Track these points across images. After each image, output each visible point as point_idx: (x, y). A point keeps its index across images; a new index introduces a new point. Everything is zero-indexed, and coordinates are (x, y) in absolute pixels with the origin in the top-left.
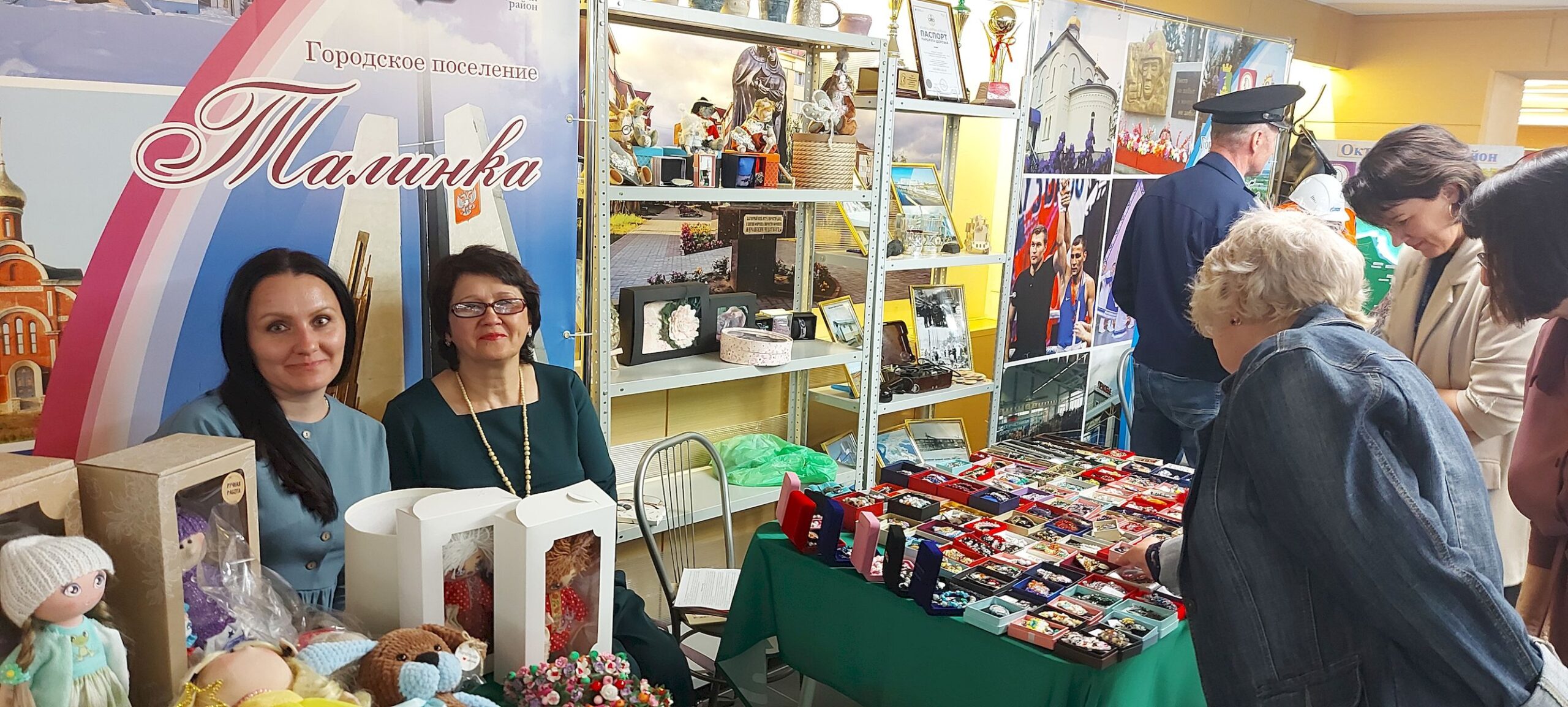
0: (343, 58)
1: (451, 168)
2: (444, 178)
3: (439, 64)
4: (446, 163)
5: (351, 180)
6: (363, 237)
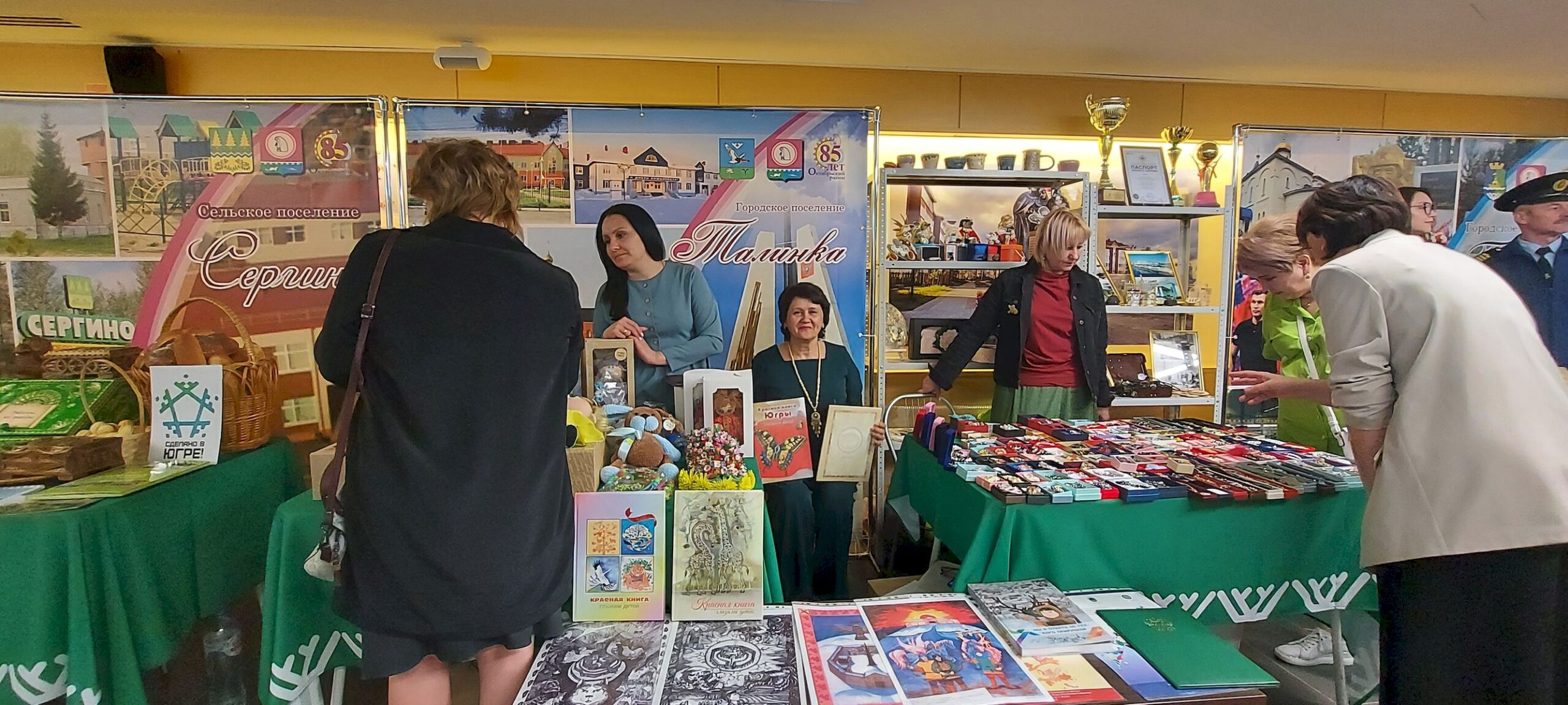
0: (751, 208)
1: (799, 254)
2: (796, 258)
3: (794, 208)
4: (797, 251)
5: (753, 260)
6: (758, 284)
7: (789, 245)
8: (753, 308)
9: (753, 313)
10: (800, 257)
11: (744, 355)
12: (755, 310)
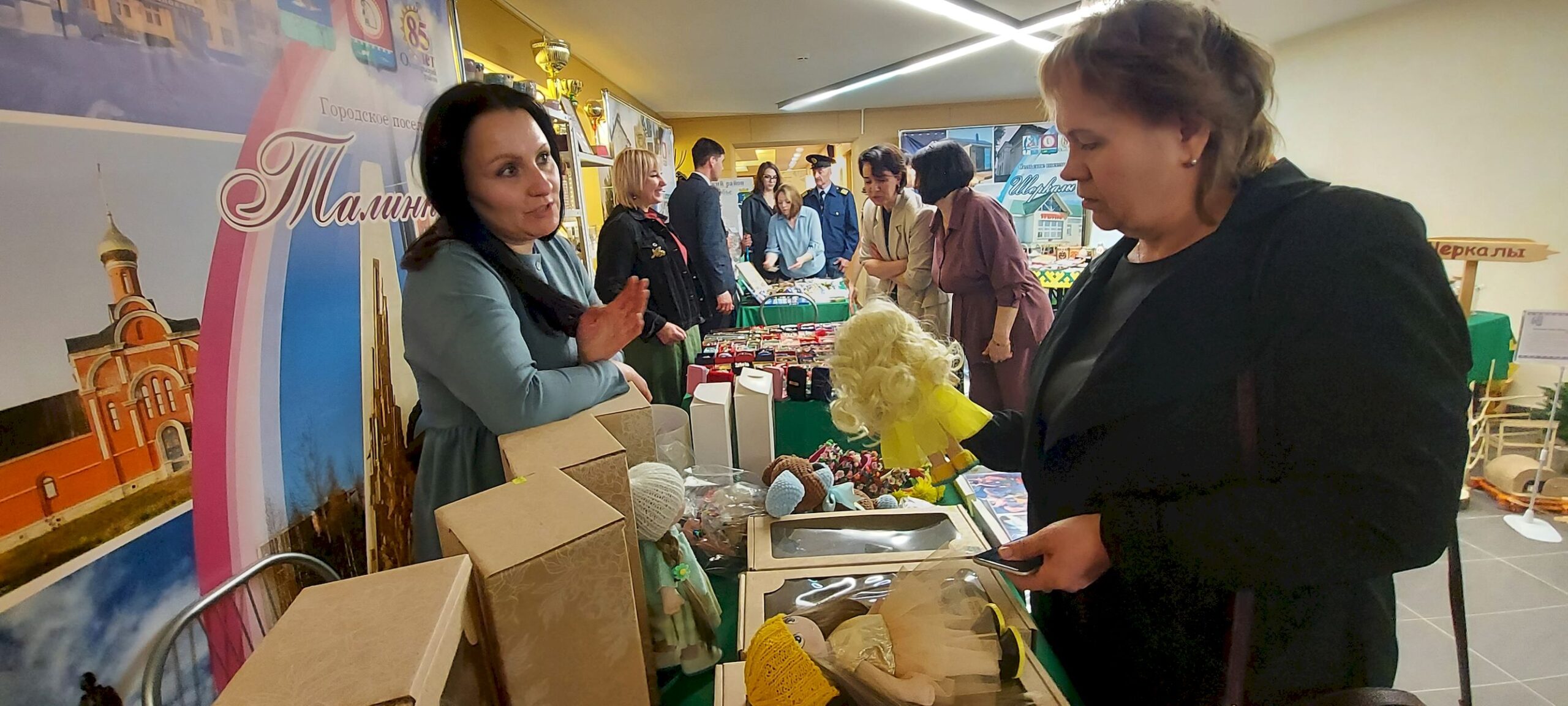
0: (342, 112)
2: (411, 211)
3: (396, 122)
4: (410, 199)
5: (363, 217)
6: (376, 264)
7: (400, 189)
8: (378, 310)
9: (379, 317)
10: (415, 208)
11: (382, 401)
12: (381, 312)
